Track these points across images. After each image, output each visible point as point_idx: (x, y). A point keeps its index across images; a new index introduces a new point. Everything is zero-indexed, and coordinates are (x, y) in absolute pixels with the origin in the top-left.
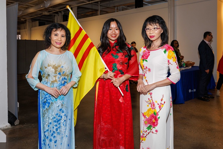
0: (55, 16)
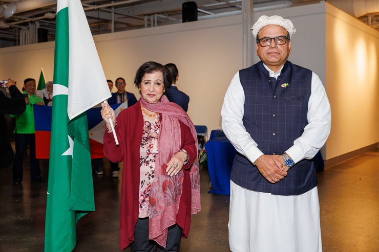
0: (20, 29)
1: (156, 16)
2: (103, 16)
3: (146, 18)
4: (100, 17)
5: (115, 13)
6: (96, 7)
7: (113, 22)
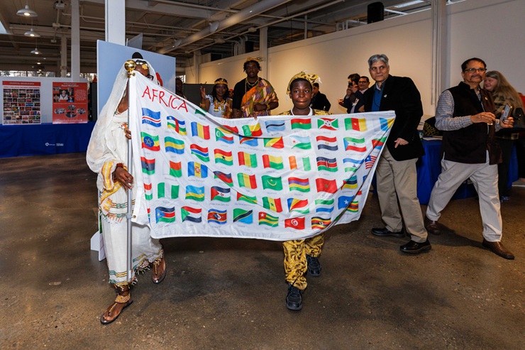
1: (347, 21)
2: (295, 26)
3: (338, 25)
4: (293, 27)
5: (308, 23)
6: (287, 18)
7: (306, 31)
